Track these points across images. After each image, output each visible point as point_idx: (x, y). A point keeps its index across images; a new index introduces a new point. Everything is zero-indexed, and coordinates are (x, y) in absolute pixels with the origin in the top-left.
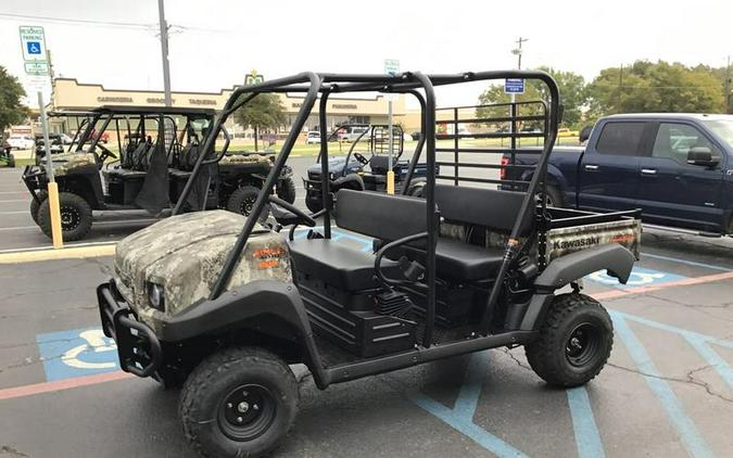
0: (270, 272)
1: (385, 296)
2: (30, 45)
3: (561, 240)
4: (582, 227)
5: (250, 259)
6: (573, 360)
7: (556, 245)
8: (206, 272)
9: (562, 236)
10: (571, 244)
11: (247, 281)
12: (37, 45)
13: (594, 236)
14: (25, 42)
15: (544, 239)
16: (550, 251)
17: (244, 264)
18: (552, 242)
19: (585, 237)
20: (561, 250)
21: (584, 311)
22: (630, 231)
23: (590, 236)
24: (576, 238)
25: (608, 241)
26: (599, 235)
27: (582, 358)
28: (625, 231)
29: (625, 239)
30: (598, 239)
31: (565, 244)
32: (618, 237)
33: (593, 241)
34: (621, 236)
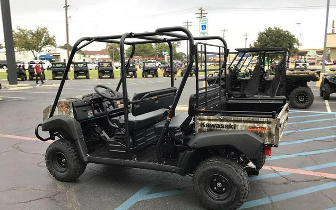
0: (64, 113)
2: (202, 26)
3: (206, 122)
4: (222, 117)
5: (58, 107)
6: (215, 196)
7: (202, 125)
10: (214, 126)
11: (57, 115)
12: (205, 26)
13: (232, 124)
14: (201, 25)
16: (198, 128)
18: (200, 122)
19: (225, 123)
20: (206, 128)
21: (215, 167)
22: (265, 126)
23: (228, 123)
24: (218, 123)
25: (244, 129)
26: (236, 124)
27: (222, 196)
28: (261, 125)
29: (259, 130)
30: (235, 126)
31: (209, 125)
32: (252, 127)
33: (231, 127)
34: (256, 127)
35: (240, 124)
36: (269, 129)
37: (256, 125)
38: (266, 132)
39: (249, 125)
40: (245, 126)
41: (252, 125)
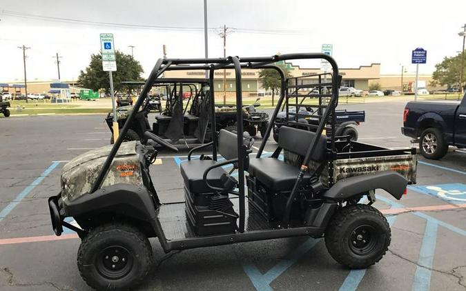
0: (128, 179)
1: (215, 198)
2: (105, 44)
3: (346, 167)
4: (364, 159)
5: (115, 171)
7: (342, 170)
8: (89, 177)
9: (348, 164)
10: (354, 169)
11: (112, 184)
12: (109, 44)
13: (375, 165)
14: (103, 43)
15: (332, 166)
16: (336, 174)
17: (111, 174)
18: (339, 168)
19: (367, 165)
20: (346, 174)
22: (407, 163)
23: (370, 165)
24: (359, 166)
25: (386, 169)
26: (379, 164)
27: (365, 250)
28: (402, 163)
29: (401, 168)
30: (378, 167)
31: (349, 170)
32: (395, 166)
33: (373, 168)
34: (398, 166)
35: (383, 164)
36: (411, 165)
37: (398, 163)
38: (407, 169)
39: (391, 164)
40: (389, 166)
41: (394, 164)
